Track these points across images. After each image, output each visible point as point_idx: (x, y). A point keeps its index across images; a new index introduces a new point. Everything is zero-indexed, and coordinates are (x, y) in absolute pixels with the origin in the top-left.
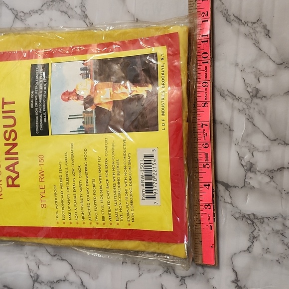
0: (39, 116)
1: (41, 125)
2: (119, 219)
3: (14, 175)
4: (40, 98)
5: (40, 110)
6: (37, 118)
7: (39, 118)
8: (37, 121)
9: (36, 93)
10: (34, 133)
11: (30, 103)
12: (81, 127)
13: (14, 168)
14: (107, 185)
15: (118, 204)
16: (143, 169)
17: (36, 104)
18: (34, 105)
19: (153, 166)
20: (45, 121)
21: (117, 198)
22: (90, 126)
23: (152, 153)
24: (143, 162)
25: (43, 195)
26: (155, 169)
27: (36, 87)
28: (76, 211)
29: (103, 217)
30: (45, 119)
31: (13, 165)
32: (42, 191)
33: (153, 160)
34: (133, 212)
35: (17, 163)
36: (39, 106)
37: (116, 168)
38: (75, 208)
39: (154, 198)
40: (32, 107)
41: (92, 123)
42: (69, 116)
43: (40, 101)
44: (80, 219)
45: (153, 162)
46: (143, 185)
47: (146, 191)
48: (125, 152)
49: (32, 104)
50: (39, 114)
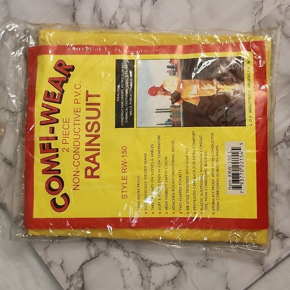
0: (125, 109)
1: (127, 118)
2: (204, 208)
3: (94, 166)
4: (127, 92)
5: (126, 103)
6: (122, 111)
7: (124, 111)
8: (122, 114)
9: (122, 87)
10: (118, 125)
11: (116, 96)
12: (169, 120)
13: (94, 159)
14: (194, 176)
15: (204, 194)
16: (230, 161)
17: (122, 98)
18: (120, 98)
19: (240, 158)
20: (131, 114)
21: (203, 188)
22: (177, 120)
23: (240, 146)
24: (231, 154)
25: (125, 185)
26: (242, 161)
27: (122, 81)
28: (159, 201)
29: (188, 206)
30: (131, 112)
31: (94, 156)
32: (125, 182)
33: (241, 152)
34: (218, 201)
35: (99, 154)
36: (125, 100)
37: (203, 159)
38: (159, 198)
39: (240, 187)
40: (118, 101)
41: (179, 117)
42: (157, 110)
43: (126, 95)
44: (163, 209)
45: (240, 154)
46: (229, 176)
47: (233, 181)
48: (212, 145)
49: (118, 98)
50: (125, 107)
